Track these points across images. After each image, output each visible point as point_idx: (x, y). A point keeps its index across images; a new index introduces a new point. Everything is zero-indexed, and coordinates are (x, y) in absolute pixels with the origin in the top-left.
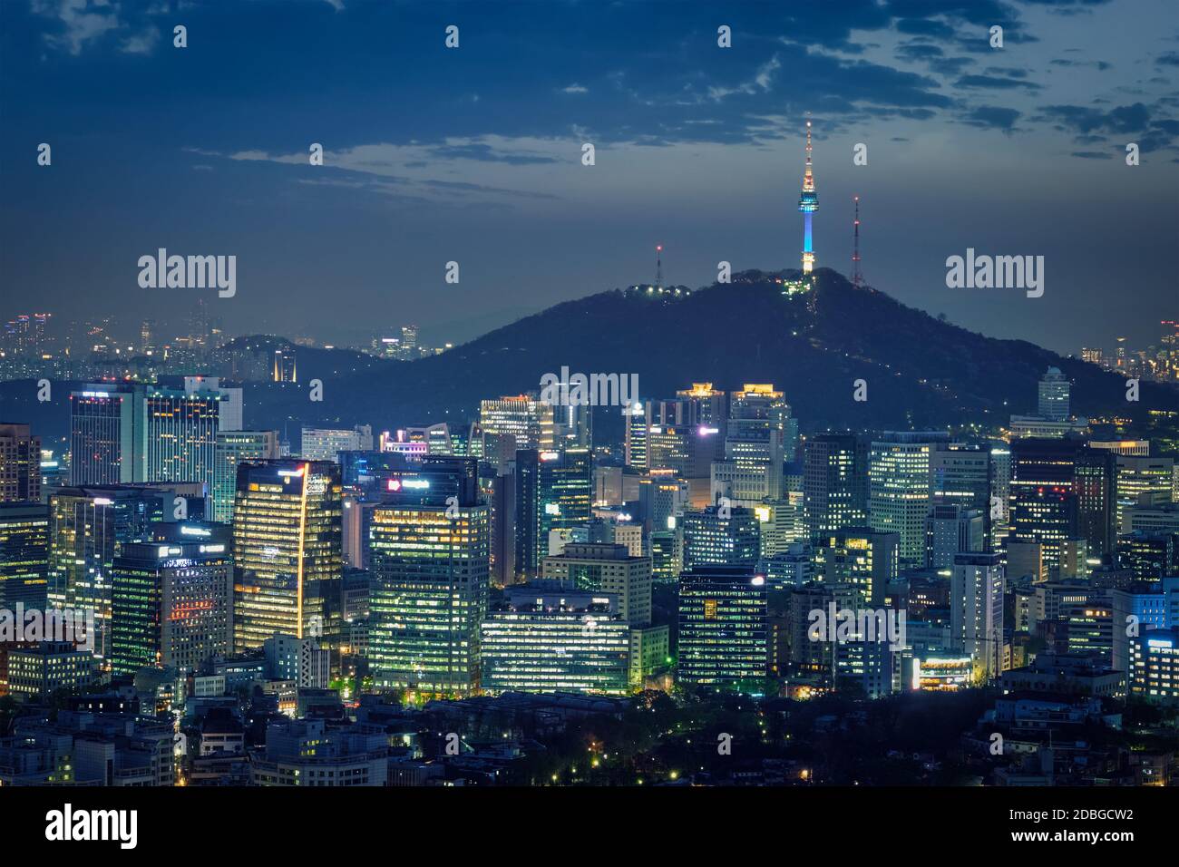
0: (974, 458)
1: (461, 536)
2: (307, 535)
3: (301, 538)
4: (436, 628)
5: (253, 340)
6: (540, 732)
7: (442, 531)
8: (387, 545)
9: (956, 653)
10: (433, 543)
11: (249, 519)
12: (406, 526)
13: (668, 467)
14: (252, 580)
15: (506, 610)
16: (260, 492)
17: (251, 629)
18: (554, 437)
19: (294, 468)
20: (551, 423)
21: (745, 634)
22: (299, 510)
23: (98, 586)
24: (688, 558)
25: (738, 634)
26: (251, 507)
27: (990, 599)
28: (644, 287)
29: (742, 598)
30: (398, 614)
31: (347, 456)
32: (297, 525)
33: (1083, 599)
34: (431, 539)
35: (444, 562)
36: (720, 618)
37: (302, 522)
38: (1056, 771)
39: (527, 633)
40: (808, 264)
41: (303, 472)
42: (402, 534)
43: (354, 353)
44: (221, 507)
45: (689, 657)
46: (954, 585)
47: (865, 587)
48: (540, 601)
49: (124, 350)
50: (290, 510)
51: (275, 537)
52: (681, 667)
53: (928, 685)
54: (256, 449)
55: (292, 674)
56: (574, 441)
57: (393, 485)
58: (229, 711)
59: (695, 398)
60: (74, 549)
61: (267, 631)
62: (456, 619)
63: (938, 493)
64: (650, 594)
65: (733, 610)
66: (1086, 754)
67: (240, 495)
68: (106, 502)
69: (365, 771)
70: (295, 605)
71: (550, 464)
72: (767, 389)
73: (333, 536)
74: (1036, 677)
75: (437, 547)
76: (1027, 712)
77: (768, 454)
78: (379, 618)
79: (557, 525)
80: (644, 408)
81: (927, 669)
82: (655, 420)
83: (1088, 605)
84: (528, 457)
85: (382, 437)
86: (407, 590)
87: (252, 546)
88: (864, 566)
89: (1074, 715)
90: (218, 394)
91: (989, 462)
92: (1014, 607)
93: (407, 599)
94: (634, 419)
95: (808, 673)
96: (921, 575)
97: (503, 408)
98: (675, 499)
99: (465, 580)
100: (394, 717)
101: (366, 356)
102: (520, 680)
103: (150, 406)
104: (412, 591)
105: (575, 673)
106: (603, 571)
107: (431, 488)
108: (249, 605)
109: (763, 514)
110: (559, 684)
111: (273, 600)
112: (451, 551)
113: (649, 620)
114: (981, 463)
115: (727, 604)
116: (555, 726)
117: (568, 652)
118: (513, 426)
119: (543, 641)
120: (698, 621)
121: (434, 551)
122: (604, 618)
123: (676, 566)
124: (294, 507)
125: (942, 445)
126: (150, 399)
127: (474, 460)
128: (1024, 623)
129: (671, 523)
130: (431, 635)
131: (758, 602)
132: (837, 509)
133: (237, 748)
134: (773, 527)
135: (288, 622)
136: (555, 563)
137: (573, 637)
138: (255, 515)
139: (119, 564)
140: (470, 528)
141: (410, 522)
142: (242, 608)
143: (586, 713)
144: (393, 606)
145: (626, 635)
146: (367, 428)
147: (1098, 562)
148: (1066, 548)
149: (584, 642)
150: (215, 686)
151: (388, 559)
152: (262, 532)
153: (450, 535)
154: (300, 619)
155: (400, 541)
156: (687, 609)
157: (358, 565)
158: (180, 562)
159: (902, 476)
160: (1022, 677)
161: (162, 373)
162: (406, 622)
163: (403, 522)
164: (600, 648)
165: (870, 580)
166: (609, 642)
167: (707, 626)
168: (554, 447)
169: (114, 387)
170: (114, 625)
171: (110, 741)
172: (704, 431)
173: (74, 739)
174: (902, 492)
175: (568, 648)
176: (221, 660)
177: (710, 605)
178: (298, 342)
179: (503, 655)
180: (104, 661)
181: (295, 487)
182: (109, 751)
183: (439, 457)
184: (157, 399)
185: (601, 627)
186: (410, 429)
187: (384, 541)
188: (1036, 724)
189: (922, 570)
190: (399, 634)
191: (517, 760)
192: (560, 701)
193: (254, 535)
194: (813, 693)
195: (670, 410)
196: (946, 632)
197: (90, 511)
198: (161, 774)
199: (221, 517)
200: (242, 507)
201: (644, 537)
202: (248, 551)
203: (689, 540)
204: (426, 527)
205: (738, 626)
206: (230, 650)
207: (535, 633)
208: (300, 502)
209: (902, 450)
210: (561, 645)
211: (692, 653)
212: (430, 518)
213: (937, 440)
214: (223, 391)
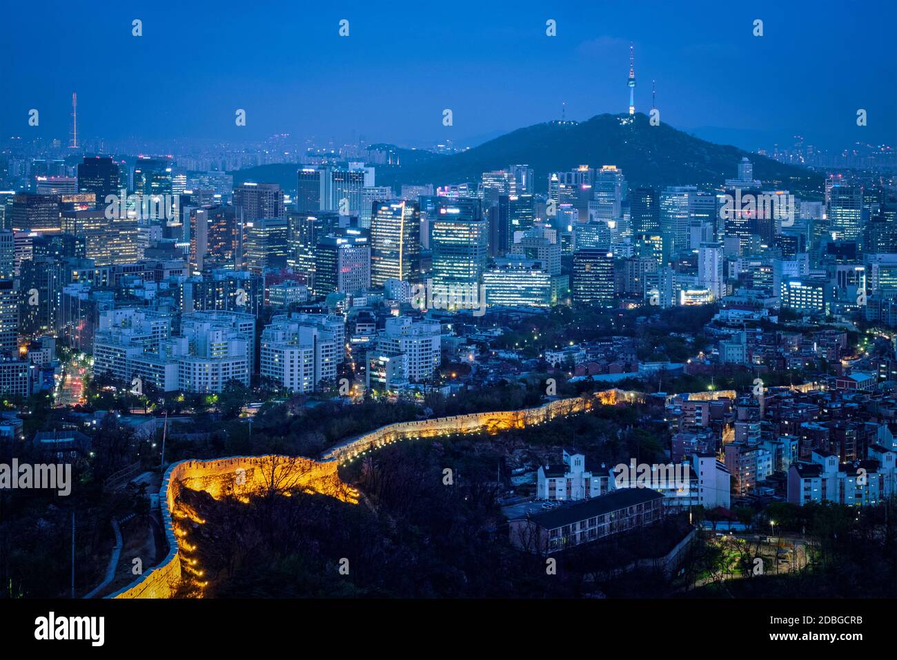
0: (708, 198)
1: (474, 234)
2: (404, 234)
3: (401, 235)
4: (462, 276)
5: (379, 146)
6: (510, 323)
7: (465, 232)
8: (440, 239)
9: (701, 288)
10: (461, 238)
11: (378, 226)
12: (449, 230)
13: (568, 203)
14: (379, 254)
15: (495, 267)
16: (382, 214)
17: (379, 276)
18: (516, 189)
19: (398, 203)
20: (514, 183)
21: (604, 279)
22: (400, 223)
23: (310, 257)
24: (577, 244)
25: (601, 279)
26: (379, 221)
27: (716, 264)
28: (557, 122)
29: (602, 262)
30: (445, 269)
31: (423, 198)
32: (400, 229)
33: (759, 263)
34: (460, 236)
35: (466, 246)
36: (592, 272)
37: (402, 228)
38: (748, 342)
39: (504, 279)
40: (632, 112)
41: (402, 205)
42: (447, 233)
43: (425, 151)
44: (365, 221)
45: (578, 289)
46: (699, 257)
47: (659, 258)
48: (510, 264)
49: (321, 150)
50: (396, 223)
51: (389, 235)
52: (575, 294)
53: (688, 302)
54: (381, 195)
55: (397, 296)
56: (525, 191)
57: (443, 211)
58: (368, 313)
59: (581, 172)
60: (298, 240)
61: (386, 277)
62: (472, 272)
63: (692, 215)
64: (560, 261)
65: (599, 268)
66: (761, 334)
67: (373, 215)
68: (313, 219)
69: (430, 341)
70: (399, 265)
71: (514, 201)
72: (614, 168)
73: (415, 234)
74: (737, 300)
75: (463, 239)
76: (734, 314)
77: (614, 197)
78: (438, 271)
79: (518, 229)
80: (557, 176)
81: (688, 295)
82: (562, 182)
83: (762, 266)
84: (504, 199)
85: (438, 190)
86: (449, 259)
87: (379, 239)
88: (658, 248)
89: (756, 317)
90: (363, 170)
91: (716, 202)
92: (728, 266)
93: (449, 263)
94: (553, 182)
95: (633, 297)
96: (685, 252)
97: (493, 176)
98: (571, 218)
99: (476, 254)
100: (444, 316)
101: (431, 152)
102: (501, 300)
103: (333, 176)
104: (452, 259)
105: (527, 297)
106: (539, 250)
107: (461, 212)
108: (378, 265)
109: (612, 224)
110: (519, 302)
111: (389, 263)
112: (469, 241)
113: (560, 273)
114: (712, 201)
115: (595, 265)
116: (517, 320)
117: (523, 287)
118: (497, 184)
119: (512, 282)
120: (582, 273)
121: (462, 241)
122: (540, 272)
123: (572, 248)
124: (398, 221)
125: (694, 193)
126: (333, 173)
127: (480, 200)
128: (733, 274)
129: (570, 228)
130: (460, 280)
131: (609, 265)
132: (646, 222)
133: (373, 330)
134: (616, 230)
135: (395, 273)
136: (516, 247)
137: (525, 280)
138: (380, 225)
139: (319, 247)
140: (478, 230)
141: (451, 228)
142: (375, 267)
143: (531, 315)
144: (443, 266)
145: (549, 279)
146: (431, 185)
147: (766, 246)
148: (751, 240)
149: (530, 282)
150: (362, 302)
151: (441, 245)
152: (384, 232)
153: (469, 234)
154: (401, 272)
155: (446, 236)
156: (578, 267)
157: (427, 247)
158: (346, 246)
159: (676, 207)
160: (731, 299)
161: (338, 160)
162: (449, 273)
163: (447, 228)
164: (538, 286)
165: (661, 255)
166: (542, 282)
167: (587, 275)
168: (516, 194)
169: (317, 167)
170: (316, 274)
171: (315, 326)
172: (585, 187)
173: (299, 326)
174: (676, 214)
175: (523, 285)
176: (365, 290)
177: (588, 266)
178: (400, 147)
179: (493, 288)
180: (312, 290)
181: (399, 212)
182: (315, 331)
183: (465, 199)
184: (336, 173)
185: (538, 276)
186: (451, 186)
187: (439, 237)
188: (738, 321)
189: (685, 250)
190: (445, 279)
191: (500, 337)
192: (518, 309)
193: (380, 234)
194: (635, 306)
195: (569, 176)
196: (696, 278)
197: (306, 223)
198: (338, 342)
199: (366, 225)
200: (375, 221)
201: (557, 235)
202: (377, 241)
203: (578, 236)
204: (459, 230)
205: (600, 275)
206: (369, 286)
207: (508, 278)
208: (400, 219)
209: (676, 195)
210: (520, 284)
211: (580, 287)
212: (460, 226)
213: (692, 191)
214: (366, 169)
